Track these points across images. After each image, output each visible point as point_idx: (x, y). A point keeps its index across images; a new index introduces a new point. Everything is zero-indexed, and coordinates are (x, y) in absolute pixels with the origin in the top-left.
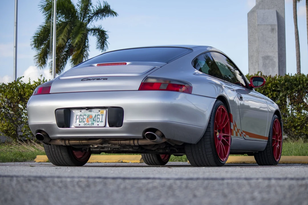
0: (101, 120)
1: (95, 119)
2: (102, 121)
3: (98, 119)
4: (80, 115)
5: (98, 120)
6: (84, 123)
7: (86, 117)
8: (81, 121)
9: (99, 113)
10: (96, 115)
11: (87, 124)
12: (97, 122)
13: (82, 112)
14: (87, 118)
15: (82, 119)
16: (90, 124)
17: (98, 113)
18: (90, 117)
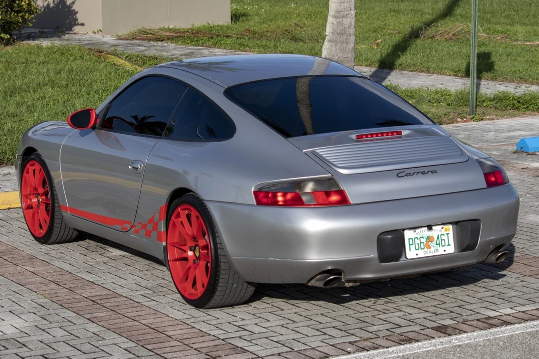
0: (447, 243)
1: (438, 243)
2: (450, 244)
3: (443, 241)
4: (415, 238)
5: (443, 244)
6: (423, 250)
7: (424, 240)
8: (417, 248)
9: (443, 232)
10: (438, 235)
11: (428, 252)
12: (442, 246)
13: (416, 232)
14: (426, 241)
15: (418, 244)
16: (433, 252)
17: (441, 231)
18: (429, 239)
